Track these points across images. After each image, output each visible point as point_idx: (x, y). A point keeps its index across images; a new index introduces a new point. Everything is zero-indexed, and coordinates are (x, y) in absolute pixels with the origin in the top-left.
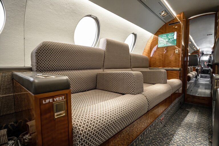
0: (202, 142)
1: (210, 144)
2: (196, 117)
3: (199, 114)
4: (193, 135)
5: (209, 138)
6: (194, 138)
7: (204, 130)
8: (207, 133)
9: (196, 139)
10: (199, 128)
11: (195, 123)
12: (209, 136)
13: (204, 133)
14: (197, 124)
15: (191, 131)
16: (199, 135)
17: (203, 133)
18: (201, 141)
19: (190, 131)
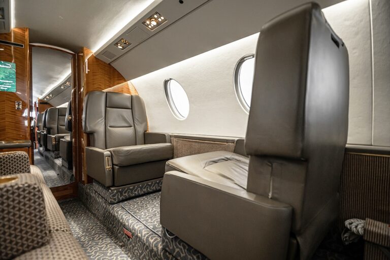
0: (115, 254)
1: (122, 249)
2: (72, 223)
3: (70, 216)
4: (98, 254)
5: (116, 243)
6: (103, 256)
7: (101, 236)
8: (106, 238)
9: (107, 256)
10: (93, 238)
11: (81, 233)
12: (112, 240)
13: (105, 240)
14: (84, 234)
15: (90, 250)
16: (102, 247)
17: (104, 242)
18: (113, 254)
19: (88, 251)
